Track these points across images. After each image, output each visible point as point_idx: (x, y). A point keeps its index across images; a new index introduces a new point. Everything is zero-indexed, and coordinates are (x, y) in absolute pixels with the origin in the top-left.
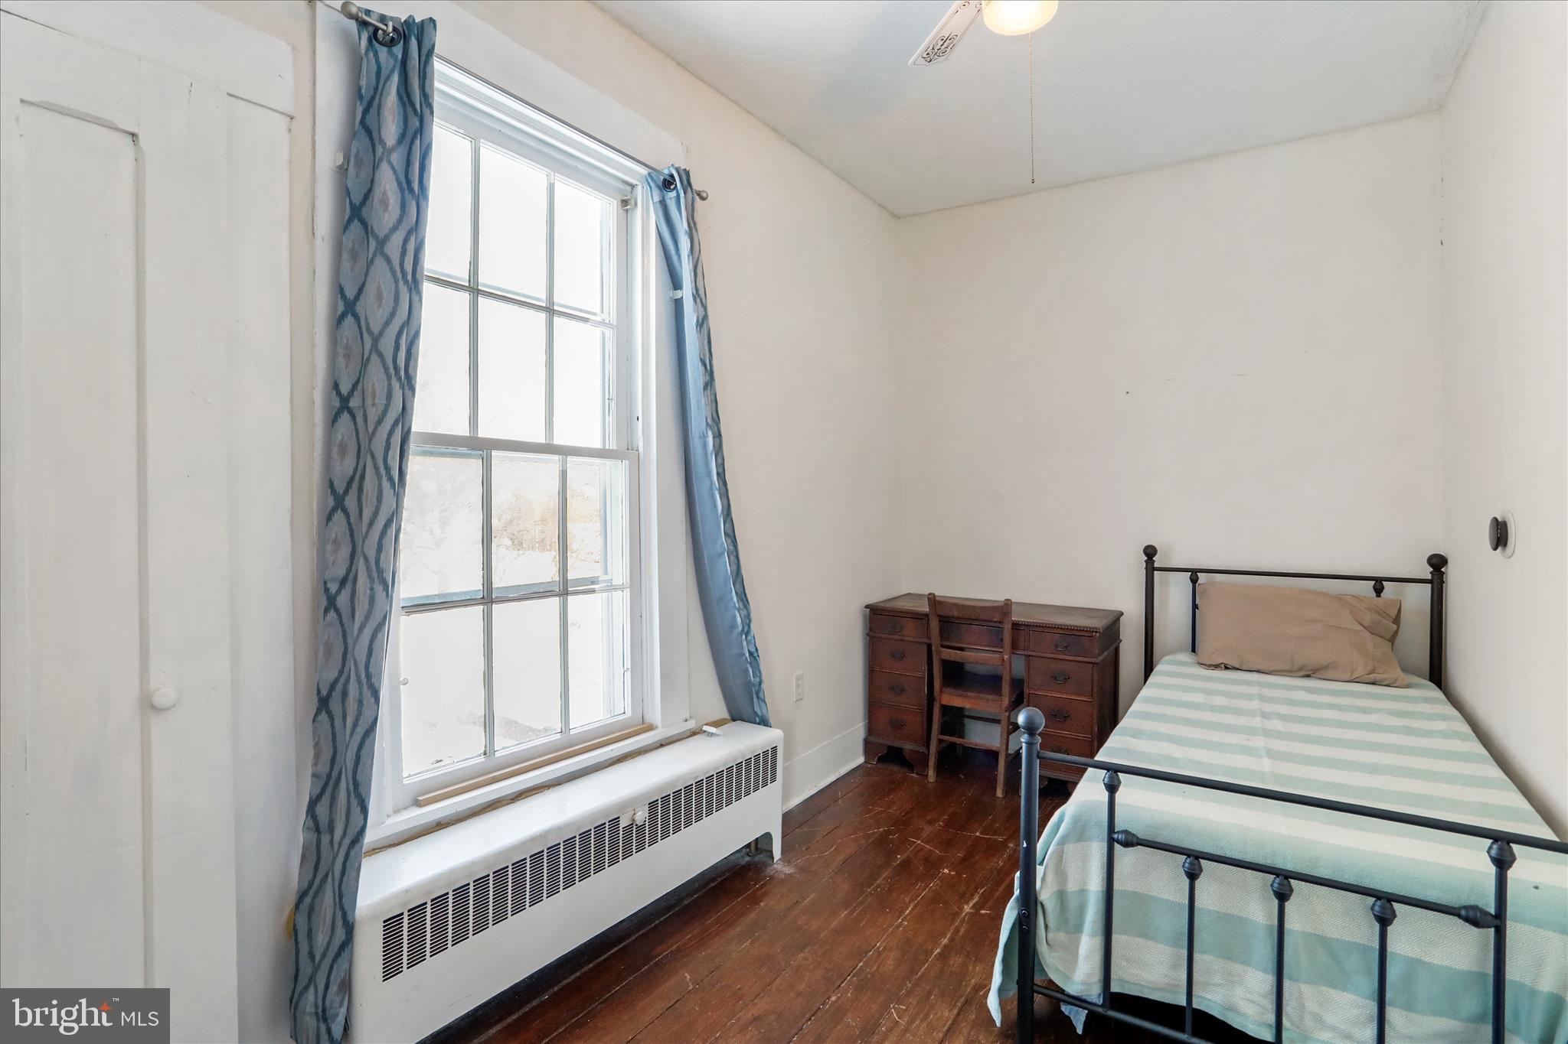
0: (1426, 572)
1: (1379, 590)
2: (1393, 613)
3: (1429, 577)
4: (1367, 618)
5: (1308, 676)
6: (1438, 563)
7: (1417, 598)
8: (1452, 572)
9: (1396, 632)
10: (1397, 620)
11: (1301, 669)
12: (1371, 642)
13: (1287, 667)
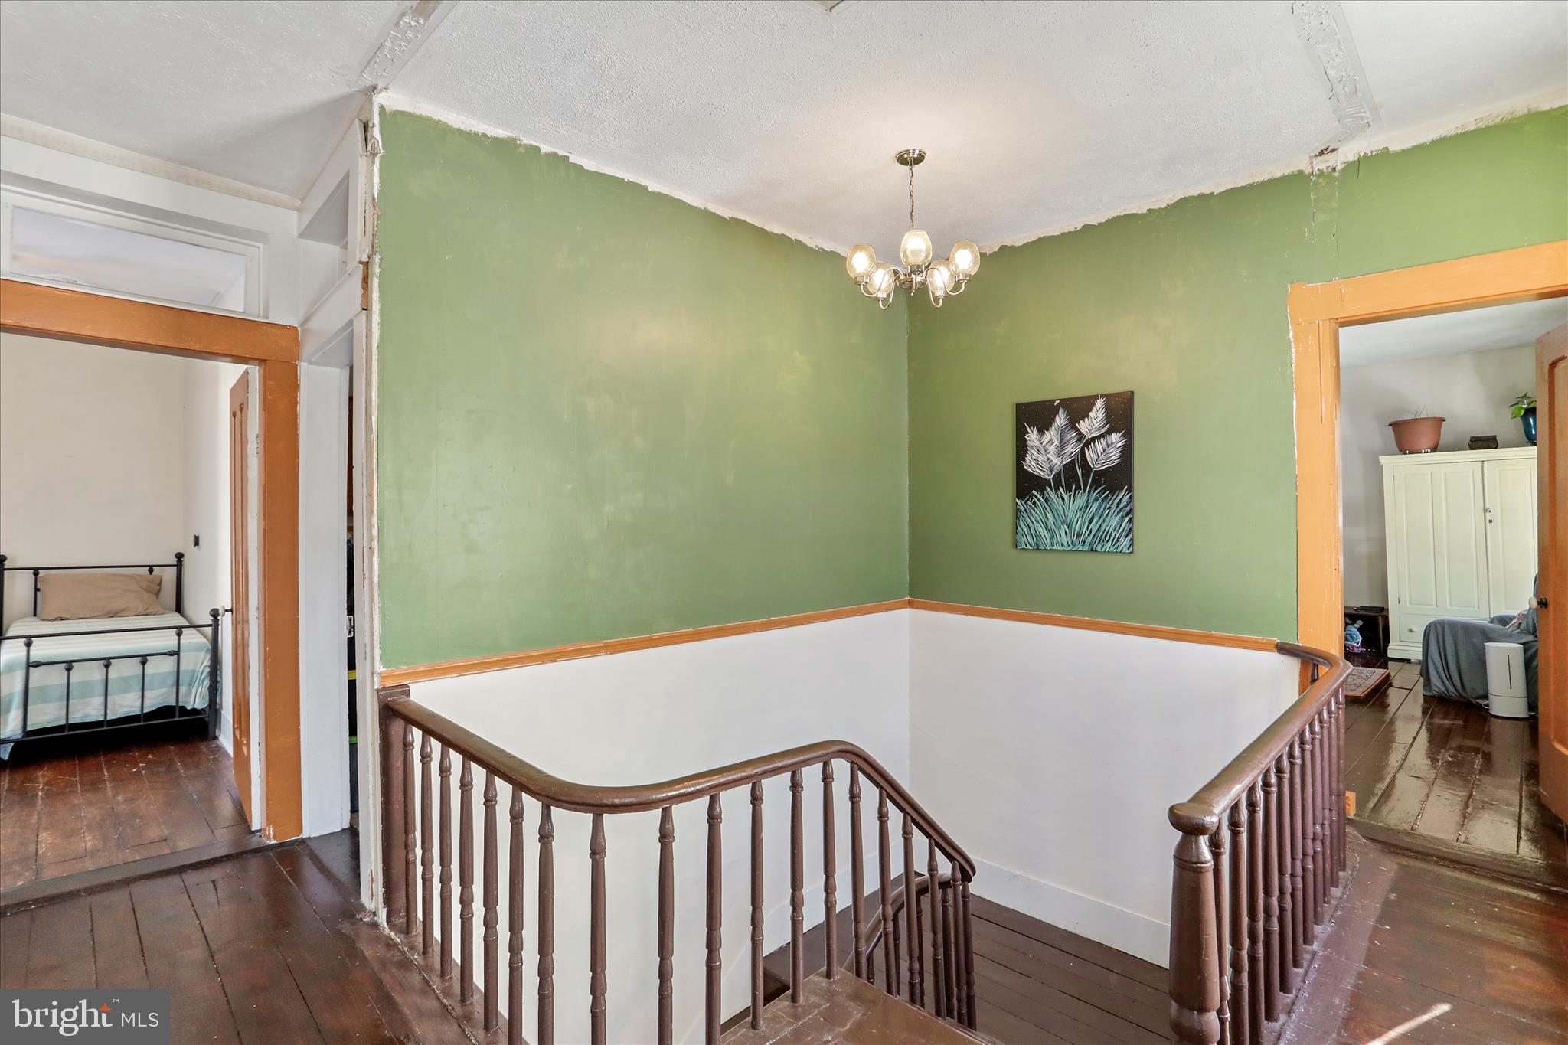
0: (174, 561)
1: (151, 571)
2: (158, 582)
3: (176, 563)
4: (145, 585)
5: (112, 617)
6: (180, 556)
7: (170, 574)
8: (186, 560)
9: (159, 591)
10: (160, 584)
11: (109, 613)
12: (145, 595)
13: (101, 613)
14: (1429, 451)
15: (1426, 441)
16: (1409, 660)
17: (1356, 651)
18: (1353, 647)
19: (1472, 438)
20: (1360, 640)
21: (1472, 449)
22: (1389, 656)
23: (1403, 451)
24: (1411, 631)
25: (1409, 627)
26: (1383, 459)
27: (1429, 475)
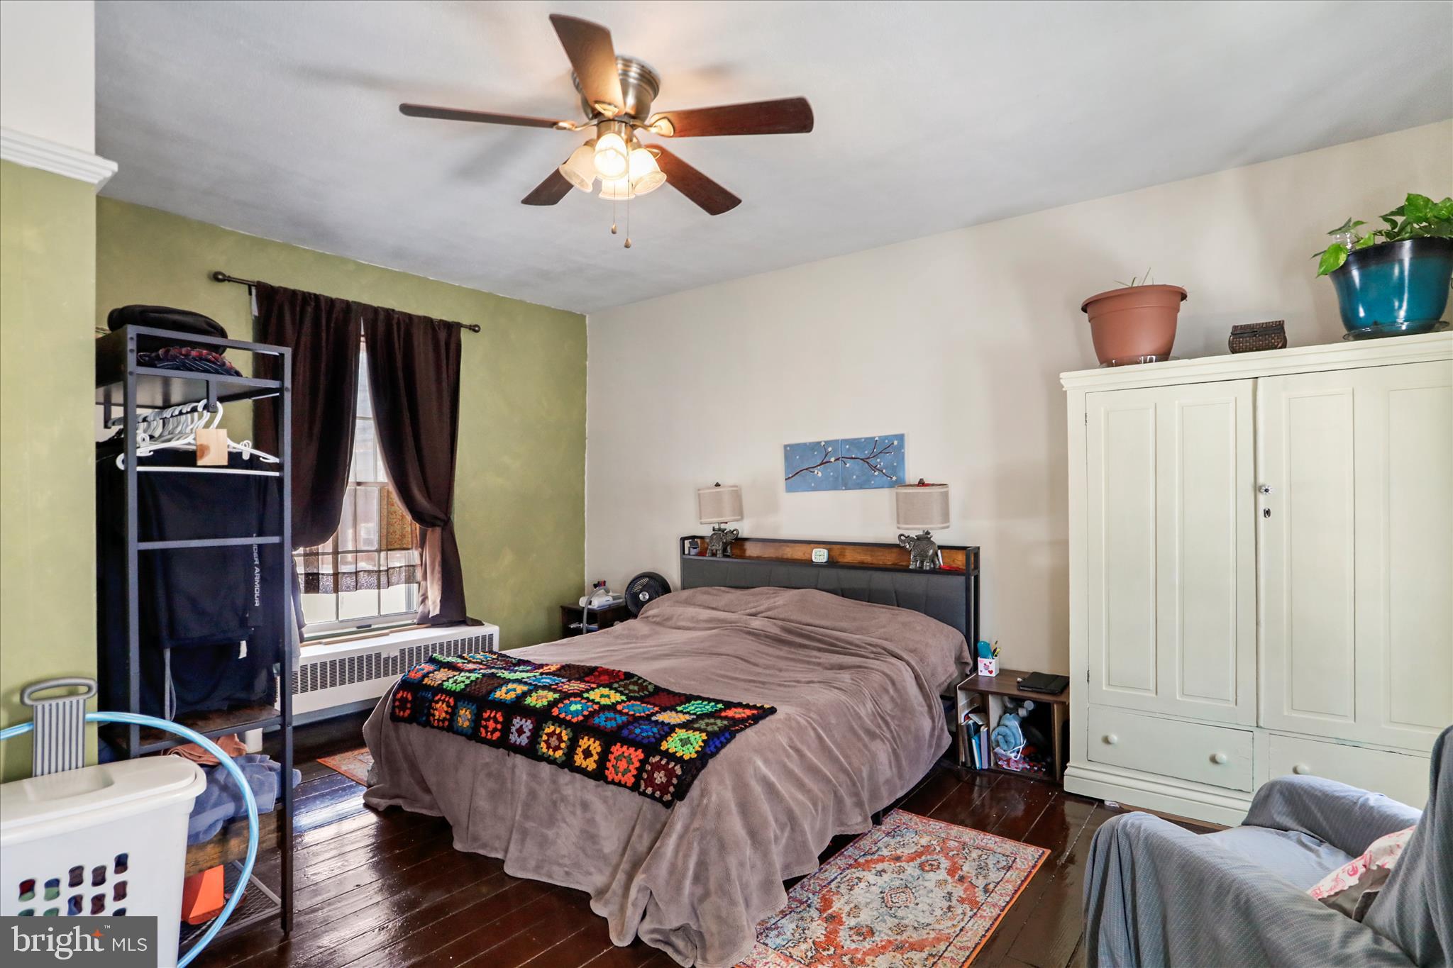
14: (1154, 357)
15: (1147, 342)
16: (1102, 801)
17: (1013, 768)
18: (1008, 760)
19: (1235, 328)
20: (1021, 747)
21: (1234, 351)
22: (1067, 788)
23: (1107, 360)
24: (1106, 741)
25: (1104, 734)
26: (1071, 381)
27: (1152, 411)
